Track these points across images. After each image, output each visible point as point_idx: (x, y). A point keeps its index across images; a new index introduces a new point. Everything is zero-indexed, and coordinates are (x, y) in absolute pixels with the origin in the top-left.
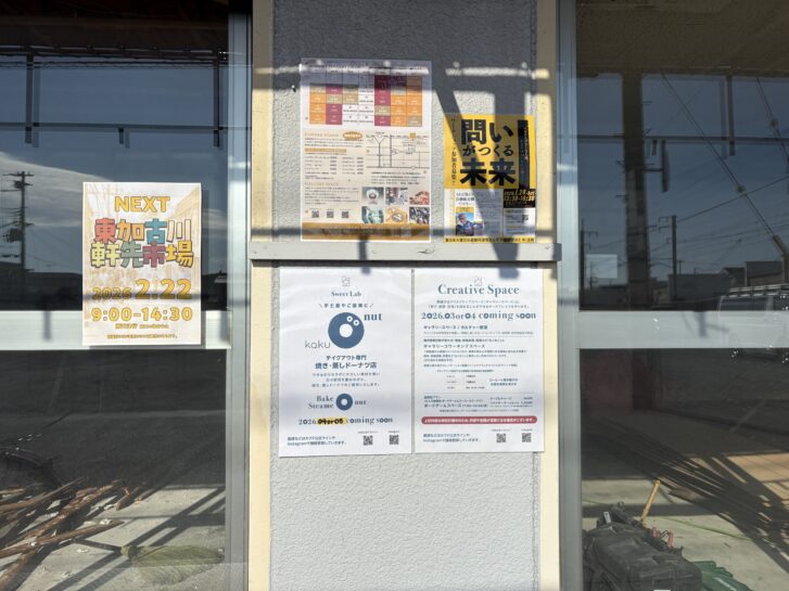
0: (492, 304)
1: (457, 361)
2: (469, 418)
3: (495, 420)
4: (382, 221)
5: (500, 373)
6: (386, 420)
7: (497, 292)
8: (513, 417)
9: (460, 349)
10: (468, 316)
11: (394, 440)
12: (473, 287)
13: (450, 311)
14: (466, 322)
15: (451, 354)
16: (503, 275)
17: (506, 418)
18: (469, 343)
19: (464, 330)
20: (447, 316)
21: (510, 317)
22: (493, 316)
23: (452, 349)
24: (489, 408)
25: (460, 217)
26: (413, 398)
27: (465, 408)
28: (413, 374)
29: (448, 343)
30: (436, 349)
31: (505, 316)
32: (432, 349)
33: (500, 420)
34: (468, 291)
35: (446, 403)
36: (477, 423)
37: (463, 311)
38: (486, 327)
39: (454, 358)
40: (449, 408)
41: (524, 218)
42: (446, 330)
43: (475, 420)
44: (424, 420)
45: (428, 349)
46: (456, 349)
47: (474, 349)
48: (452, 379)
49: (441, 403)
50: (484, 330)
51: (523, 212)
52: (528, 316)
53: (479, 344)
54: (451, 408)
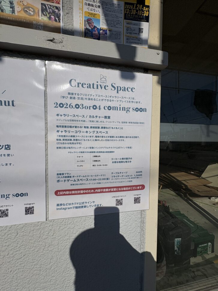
0: (114, 99)
1: (86, 144)
2: (94, 189)
3: (115, 189)
4: (13, 11)
5: (119, 154)
6: (22, 195)
7: (118, 89)
8: (128, 187)
9: (88, 134)
10: (95, 107)
11: (29, 211)
12: (99, 84)
13: (79, 102)
14: (93, 112)
15: (80, 138)
16: (123, 77)
17: (123, 187)
18: (96, 130)
19: (92, 119)
20: (77, 106)
21: (127, 110)
22: (115, 108)
23: (82, 134)
24: (110, 181)
25: (88, 21)
26: (46, 175)
27: (92, 182)
28: (47, 155)
29: (77, 129)
30: (67, 134)
31: (124, 109)
32: (64, 134)
33: (119, 189)
34: (95, 86)
35: (76, 179)
36: (101, 192)
37: (91, 103)
38: (109, 117)
39: (83, 142)
40: (78, 183)
41: (140, 30)
42: (76, 118)
43: (99, 190)
44: (57, 193)
45: (60, 133)
46: (85, 134)
47: (99, 134)
48: (81, 159)
49: (72, 179)
50: (107, 120)
51: (140, 25)
52: (141, 110)
53: (103, 130)
54: (81, 182)
